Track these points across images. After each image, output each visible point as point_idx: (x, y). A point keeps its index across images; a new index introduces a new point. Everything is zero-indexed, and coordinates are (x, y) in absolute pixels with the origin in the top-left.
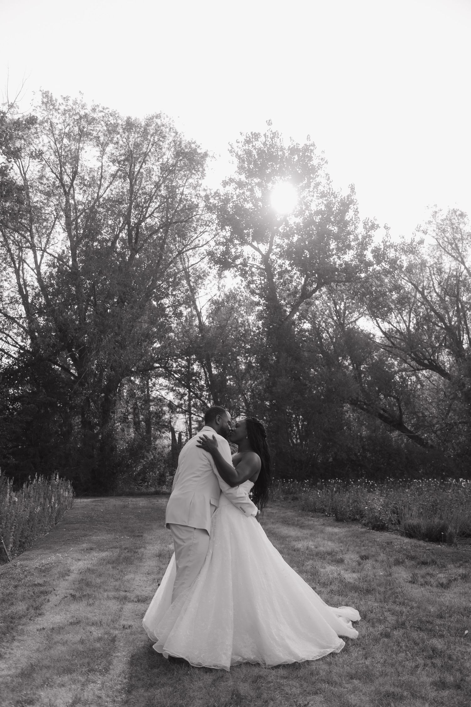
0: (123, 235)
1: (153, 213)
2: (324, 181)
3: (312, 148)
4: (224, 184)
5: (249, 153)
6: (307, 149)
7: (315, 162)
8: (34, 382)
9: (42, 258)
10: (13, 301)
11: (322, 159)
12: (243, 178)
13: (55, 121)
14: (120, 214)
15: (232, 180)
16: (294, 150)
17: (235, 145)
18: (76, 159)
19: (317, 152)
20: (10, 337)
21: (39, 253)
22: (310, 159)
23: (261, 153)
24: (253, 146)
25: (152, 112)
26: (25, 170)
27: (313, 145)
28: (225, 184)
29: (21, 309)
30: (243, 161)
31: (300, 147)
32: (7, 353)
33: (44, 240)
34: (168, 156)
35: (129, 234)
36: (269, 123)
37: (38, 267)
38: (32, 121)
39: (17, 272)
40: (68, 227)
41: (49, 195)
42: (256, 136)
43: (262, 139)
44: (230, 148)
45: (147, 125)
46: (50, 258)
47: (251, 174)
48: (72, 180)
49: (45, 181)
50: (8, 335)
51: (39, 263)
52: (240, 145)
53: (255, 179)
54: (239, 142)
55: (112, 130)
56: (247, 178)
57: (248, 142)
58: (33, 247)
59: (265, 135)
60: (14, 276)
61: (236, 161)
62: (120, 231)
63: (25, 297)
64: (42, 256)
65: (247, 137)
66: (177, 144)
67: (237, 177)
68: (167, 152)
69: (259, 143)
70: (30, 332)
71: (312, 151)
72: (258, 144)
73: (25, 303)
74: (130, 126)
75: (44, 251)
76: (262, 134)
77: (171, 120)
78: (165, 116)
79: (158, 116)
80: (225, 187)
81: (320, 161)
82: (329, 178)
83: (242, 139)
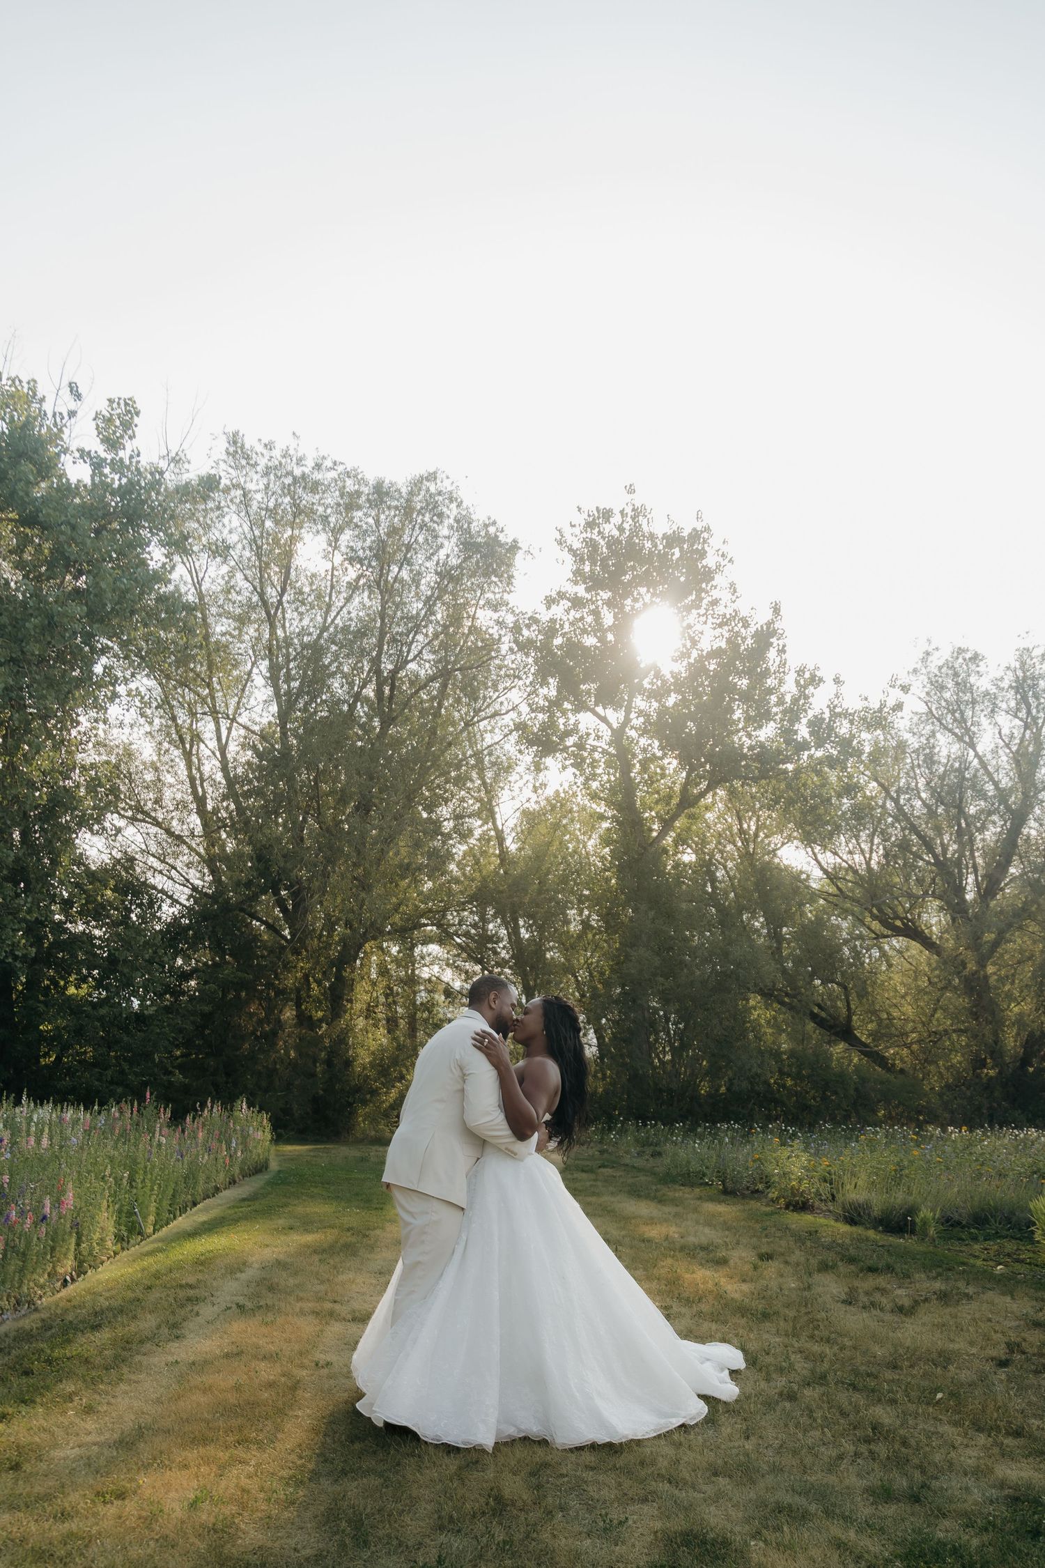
0: (369, 692)
1: (420, 652)
2: (725, 596)
3: (705, 535)
4: (548, 602)
5: (592, 545)
6: (695, 536)
7: (710, 561)
8: (217, 948)
9: (229, 733)
10: (180, 805)
11: (723, 555)
12: (580, 590)
13: (251, 486)
14: (363, 652)
15: (562, 595)
16: (673, 539)
17: (568, 531)
18: (288, 554)
19: (715, 543)
20: (176, 869)
21: (224, 724)
22: (703, 554)
23: (612, 543)
24: (599, 532)
25: (421, 470)
26: (201, 575)
27: (707, 529)
28: (550, 602)
29: (195, 821)
30: (582, 560)
31: (685, 534)
32: (171, 897)
33: (233, 702)
34: (449, 551)
35: (379, 692)
36: (631, 490)
37: (223, 749)
38: (210, 484)
39: (187, 756)
40: (273, 679)
41: (242, 620)
42: (607, 515)
43: (617, 519)
44: (559, 537)
45: (411, 493)
46: (242, 732)
47: (595, 583)
48: (281, 595)
49: (233, 596)
50: (174, 868)
51: (224, 741)
52: (577, 530)
53: (601, 593)
54: (574, 526)
55: (350, 503)
56: (588, 590)
57: (591, 525)
58: (214, 713)
59: (622, 512)
60: (182, 765)
61: (569, 559)
62: (364, 686)
63: (200, 801)
64: (229, 729)
65: (589, 516)
66: (462, 525)
67: (572, 589)
68: (446, 543)
69: (612, 526)
70: (210, 862)
71: (705, 541)
72: (610, 529)
73: (202, 811)
74: (381, 493)
75: (233, 720)
76: (616, 511)
77: (455, 485)
78: (444, 476)
79: (432, 477)
80: (548, 608)
81: (720, 559)
82: (735, 591)
83: (581, 520)
